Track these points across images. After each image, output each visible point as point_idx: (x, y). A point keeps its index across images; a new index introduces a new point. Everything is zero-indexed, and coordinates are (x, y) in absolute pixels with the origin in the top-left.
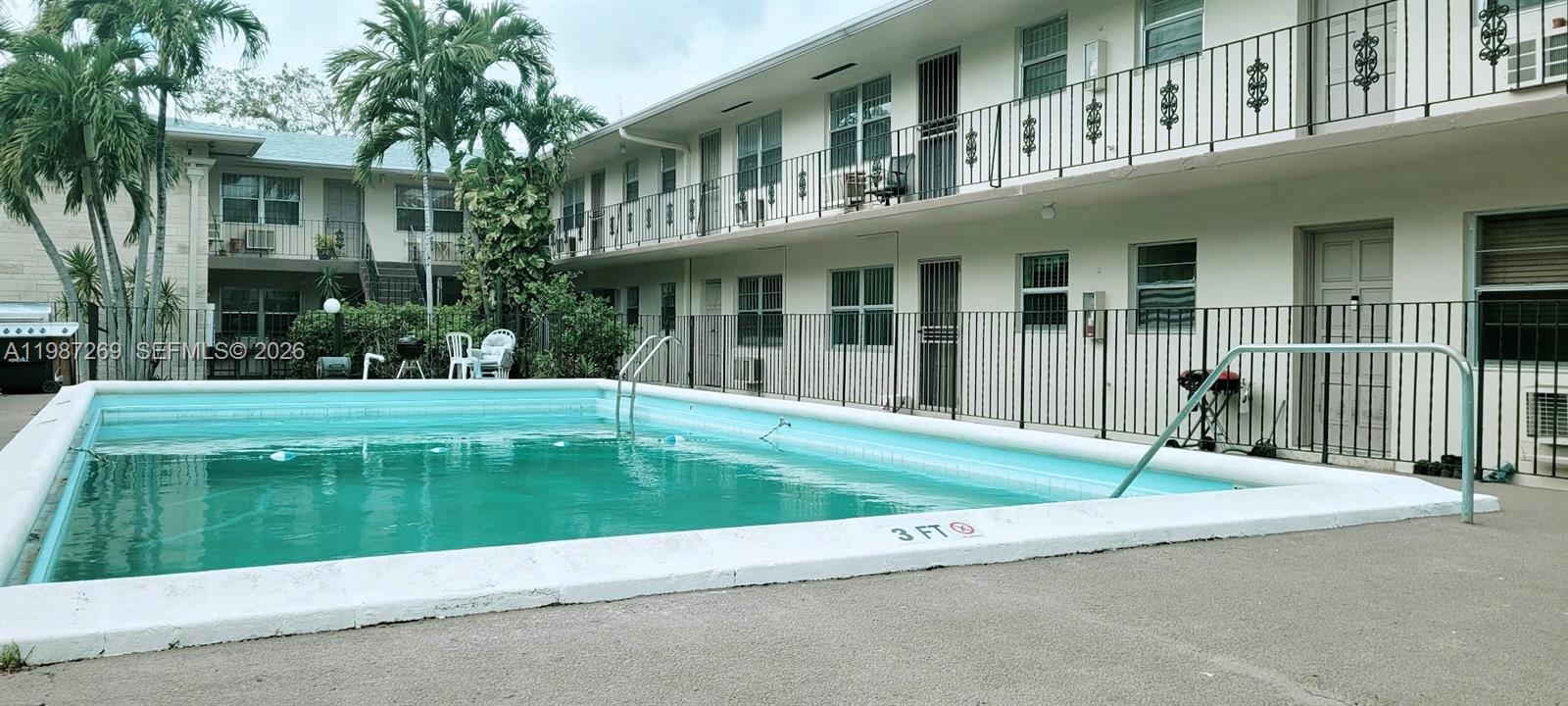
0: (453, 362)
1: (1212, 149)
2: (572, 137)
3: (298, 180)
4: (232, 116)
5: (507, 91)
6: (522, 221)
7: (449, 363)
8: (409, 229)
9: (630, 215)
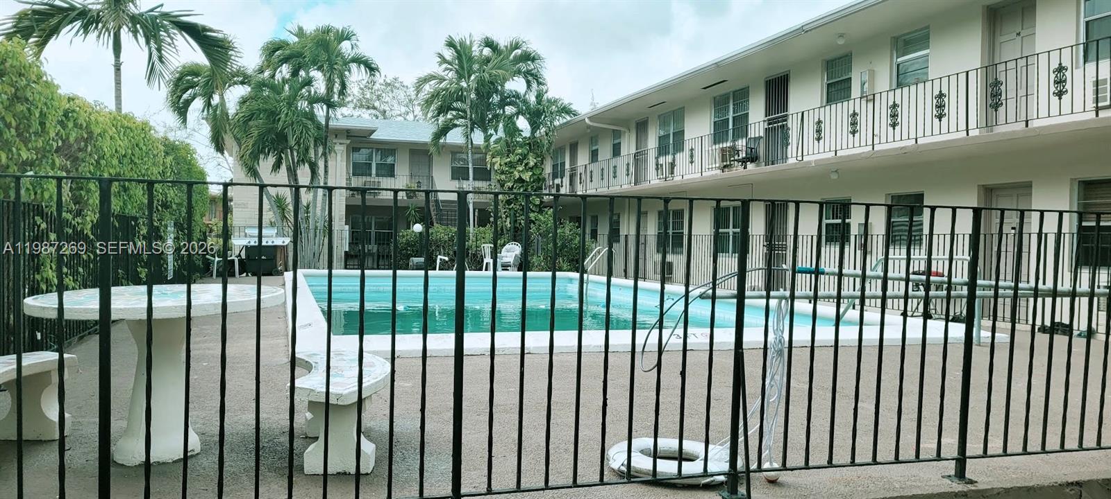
0: (485, 261)
1: (916, 142)
2: (557, 123)
3: (395, 150)
4: (354, 108)
5: (517, 96)
6: (527, 176)
7: (483, 261)
8: (459, 179)
9: (591, 172)
